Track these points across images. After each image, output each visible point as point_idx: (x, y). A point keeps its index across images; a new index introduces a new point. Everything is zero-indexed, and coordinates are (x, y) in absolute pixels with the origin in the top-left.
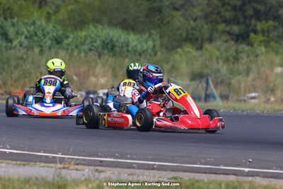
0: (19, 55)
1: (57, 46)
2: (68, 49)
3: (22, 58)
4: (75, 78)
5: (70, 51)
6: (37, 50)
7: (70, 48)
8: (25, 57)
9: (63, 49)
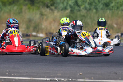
0: (82, 14)
1: (106, 8)
2: (112, 9)
3: (84, 16)
4: (115, 26)
5: (113, 10)
6: (94, 11)
7: (113, 9)
8: (86, 15)
9: (110, 10)
